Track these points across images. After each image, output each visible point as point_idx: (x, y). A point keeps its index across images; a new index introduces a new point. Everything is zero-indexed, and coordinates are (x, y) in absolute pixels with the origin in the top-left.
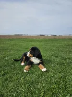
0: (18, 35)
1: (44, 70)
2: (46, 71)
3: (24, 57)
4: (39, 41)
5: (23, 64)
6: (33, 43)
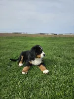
0: (17, 33)
2: (48, 74)
3: (22, 57)
4: (39, 39)
6: (33, 42)
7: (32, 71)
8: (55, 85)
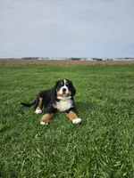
0: (30, 58)
1: (77, 120)
5: (38, 111)
7: (55, 120)
8: (88, 138)
